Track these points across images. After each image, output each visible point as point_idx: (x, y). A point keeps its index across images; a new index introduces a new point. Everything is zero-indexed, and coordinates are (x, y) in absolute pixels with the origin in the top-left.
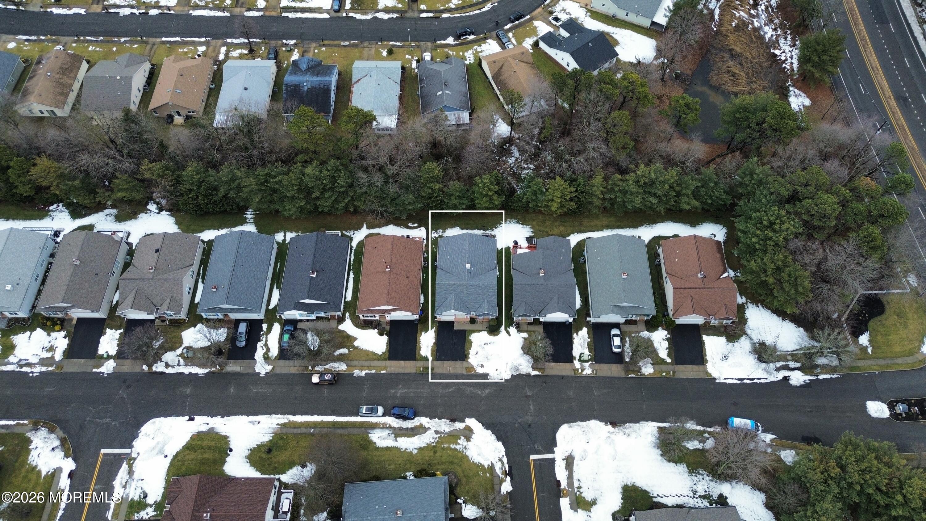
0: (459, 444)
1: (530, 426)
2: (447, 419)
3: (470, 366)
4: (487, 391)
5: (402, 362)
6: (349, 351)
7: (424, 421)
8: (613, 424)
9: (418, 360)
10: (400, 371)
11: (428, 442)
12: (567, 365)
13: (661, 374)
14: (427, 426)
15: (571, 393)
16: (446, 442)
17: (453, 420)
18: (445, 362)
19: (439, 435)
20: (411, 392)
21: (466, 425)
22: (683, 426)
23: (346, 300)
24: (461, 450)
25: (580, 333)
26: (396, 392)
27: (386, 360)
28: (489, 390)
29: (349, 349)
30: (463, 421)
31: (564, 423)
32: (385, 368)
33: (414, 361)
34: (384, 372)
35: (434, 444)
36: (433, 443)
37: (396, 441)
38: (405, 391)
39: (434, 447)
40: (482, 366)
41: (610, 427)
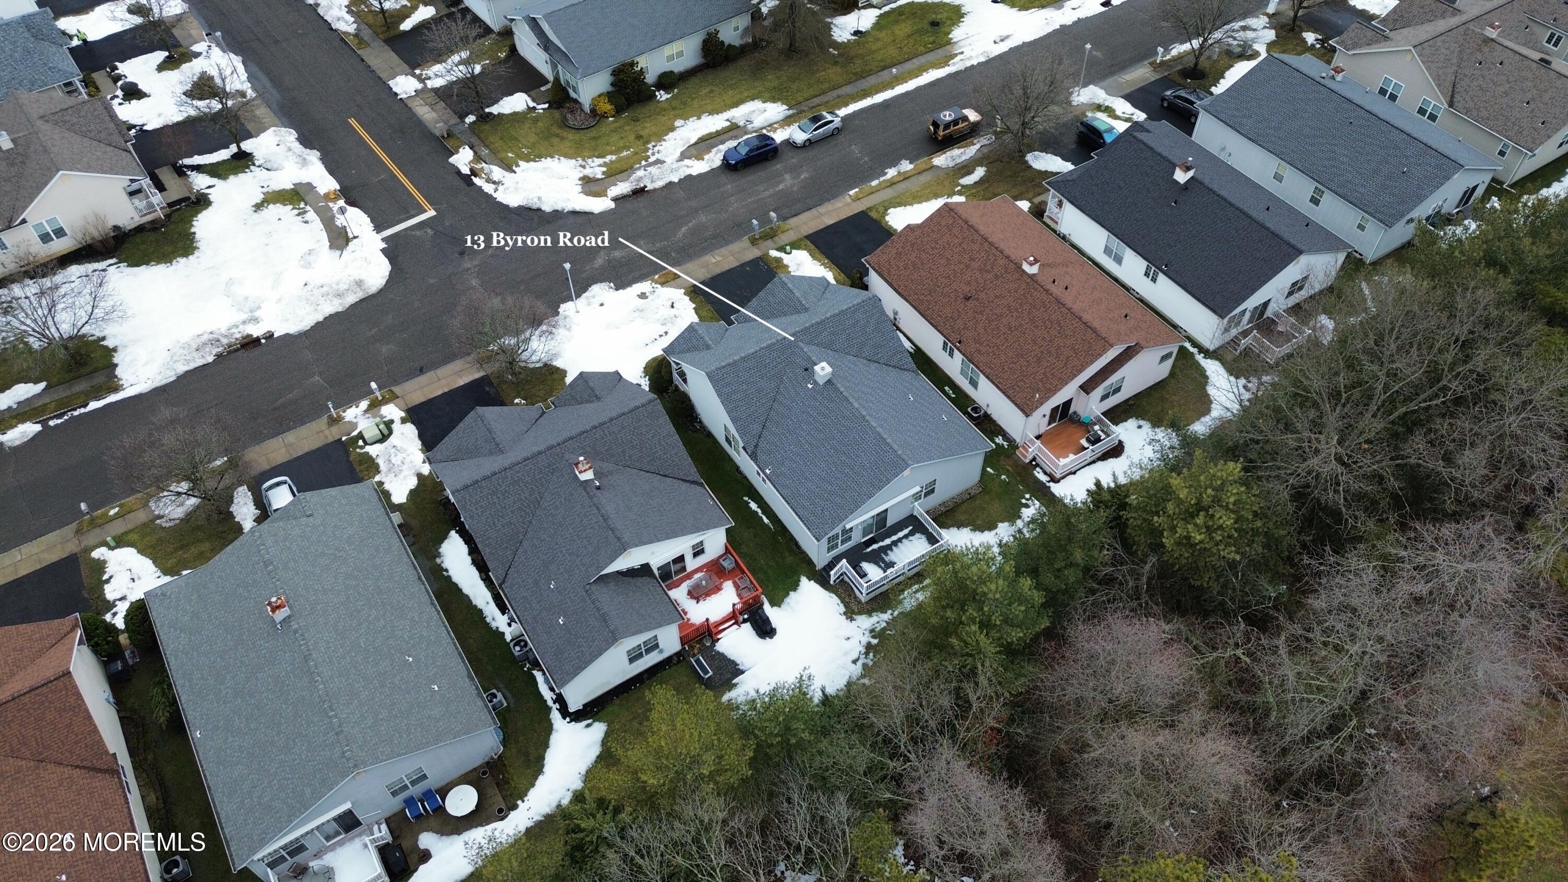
0: (600, 166)
2: (655, 190)
3: (672, 284)
4: (599, 261)
5: (831, 222)
6: (959, 185)
7: (698, 167)
8: (250, 343)
9: (801, 239)
10: (822, 209)
11: (663, 143)
12: (418, 397)
13: (121, 506)
14: (687, 162)
15: (385, 349)
16: (628, 157)
17: (639, 192)
18: (735, 264)
19: (651, 160)
20: (765, 190)
21: (606, 196)
22: (44, 423)
24: (590, 161)
25: (413, 483)
26: (794, 178)
27: (869, 209)
28: (596, 266)
29: (963, 186)
30: (615, 199)
31: (381, 291)
32: (857, 199)
33: (806, 234)
34: (851, 193)
35: (650, 146)
36: (654, 146)
37: (728, 120)
38: (781, 187)
39: (648, 142)
40: (643, 296)
41: (256, 331)
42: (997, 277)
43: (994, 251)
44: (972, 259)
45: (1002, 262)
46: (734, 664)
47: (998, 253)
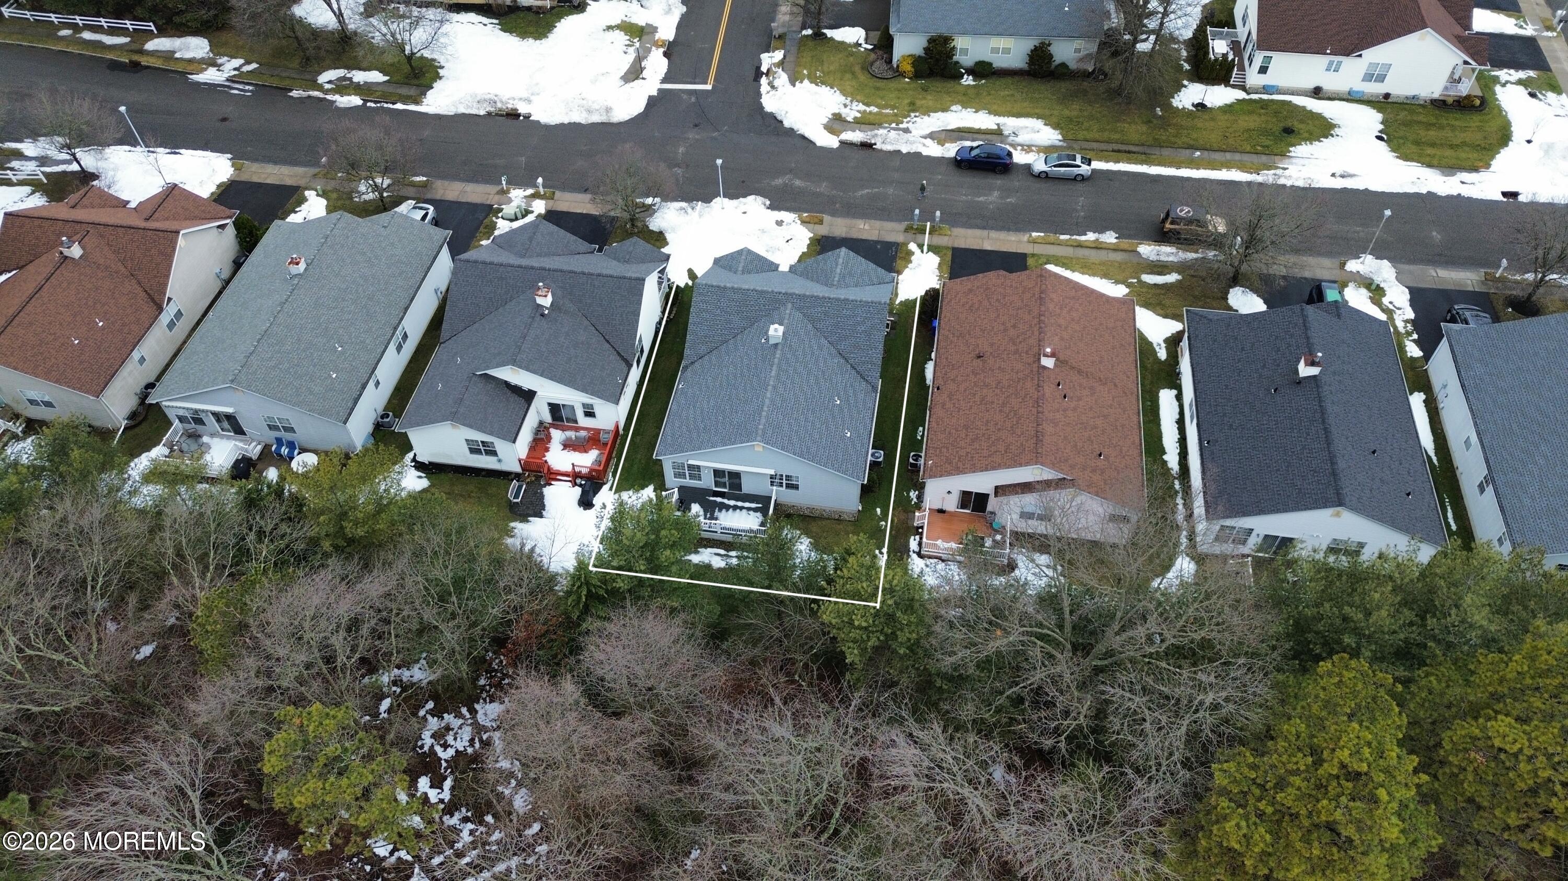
0: (859, 111)
1: (696, 126)
2: (881, 151)
3: (811, 226)
4: (779, 181)
5: (989, 248)
6: (1138, 278)
7: (933, 150)
8: (513, 115)
9: (947, 248)
10: (994, 234)
11: (926, 117)
12: (564, 206)
13: (348, 174)
14: (929, 141)
16: (887, 115)
17: (867, 146)
18: (874, 238)
19: (901, 126)
20: (965, 195)
21: (838, 136)
22: (365, 101)
23: (1174, 392)
24: (855, 103)
26: (1001, 198)
27: (1033, 255)
28: (773, 183)
29: (1140, 281)
30: (842, 142)
31: (619, 124)
32: (1034, 242)
33: (956, 245)
34: (1034, 234)
35: (913, 114)
36: (915, 116)
37: (998, 124)
38: (981, 199)
39: (914, 111)
40: (779, 223)
41: (523, 109)
42: (1016, 352)
43: (1036, 329)
44: (1014, 326)
45: (1033, 341)
46: (543, 507)
47: (1036, 333)
